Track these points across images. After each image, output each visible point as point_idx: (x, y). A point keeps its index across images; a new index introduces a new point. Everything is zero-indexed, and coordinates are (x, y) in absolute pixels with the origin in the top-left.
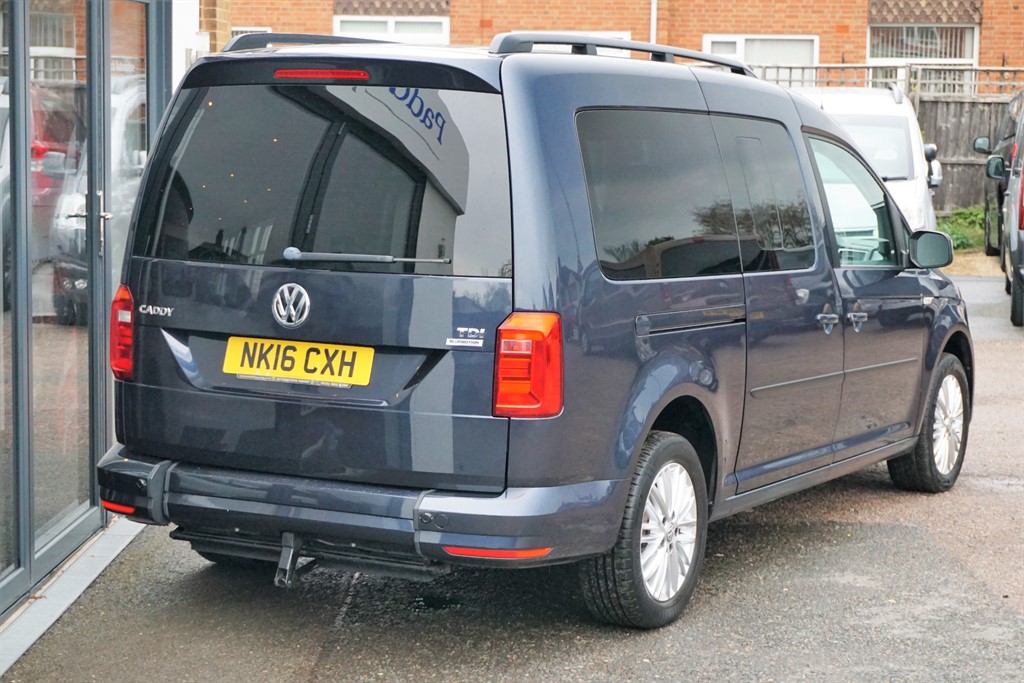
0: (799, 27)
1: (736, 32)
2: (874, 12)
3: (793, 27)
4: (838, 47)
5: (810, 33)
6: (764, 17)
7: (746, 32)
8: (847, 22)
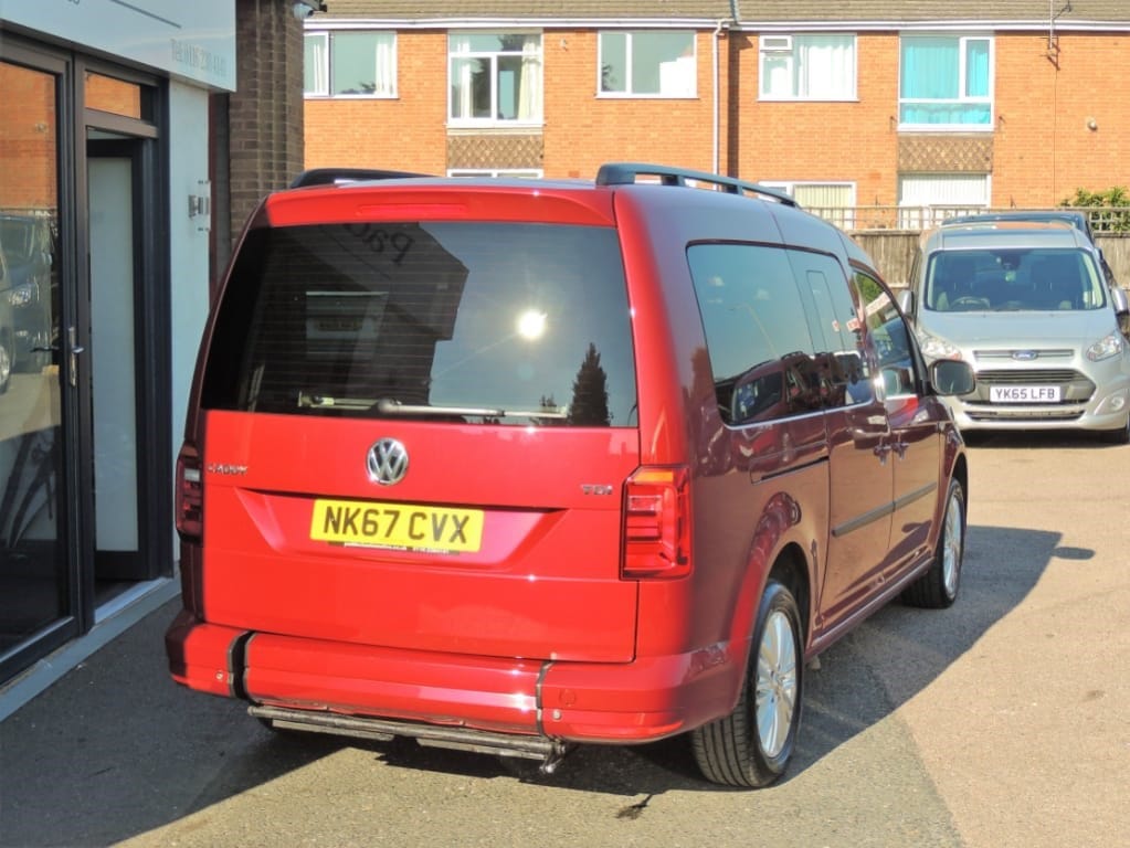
0: (839, 175)
1: (785, 180)
2: (902, 162)
3: (833, 174)
4: (871, 191)
5: (848, 180)
6: (809, 166)
7: (794, 180)
8: (880, 170)
